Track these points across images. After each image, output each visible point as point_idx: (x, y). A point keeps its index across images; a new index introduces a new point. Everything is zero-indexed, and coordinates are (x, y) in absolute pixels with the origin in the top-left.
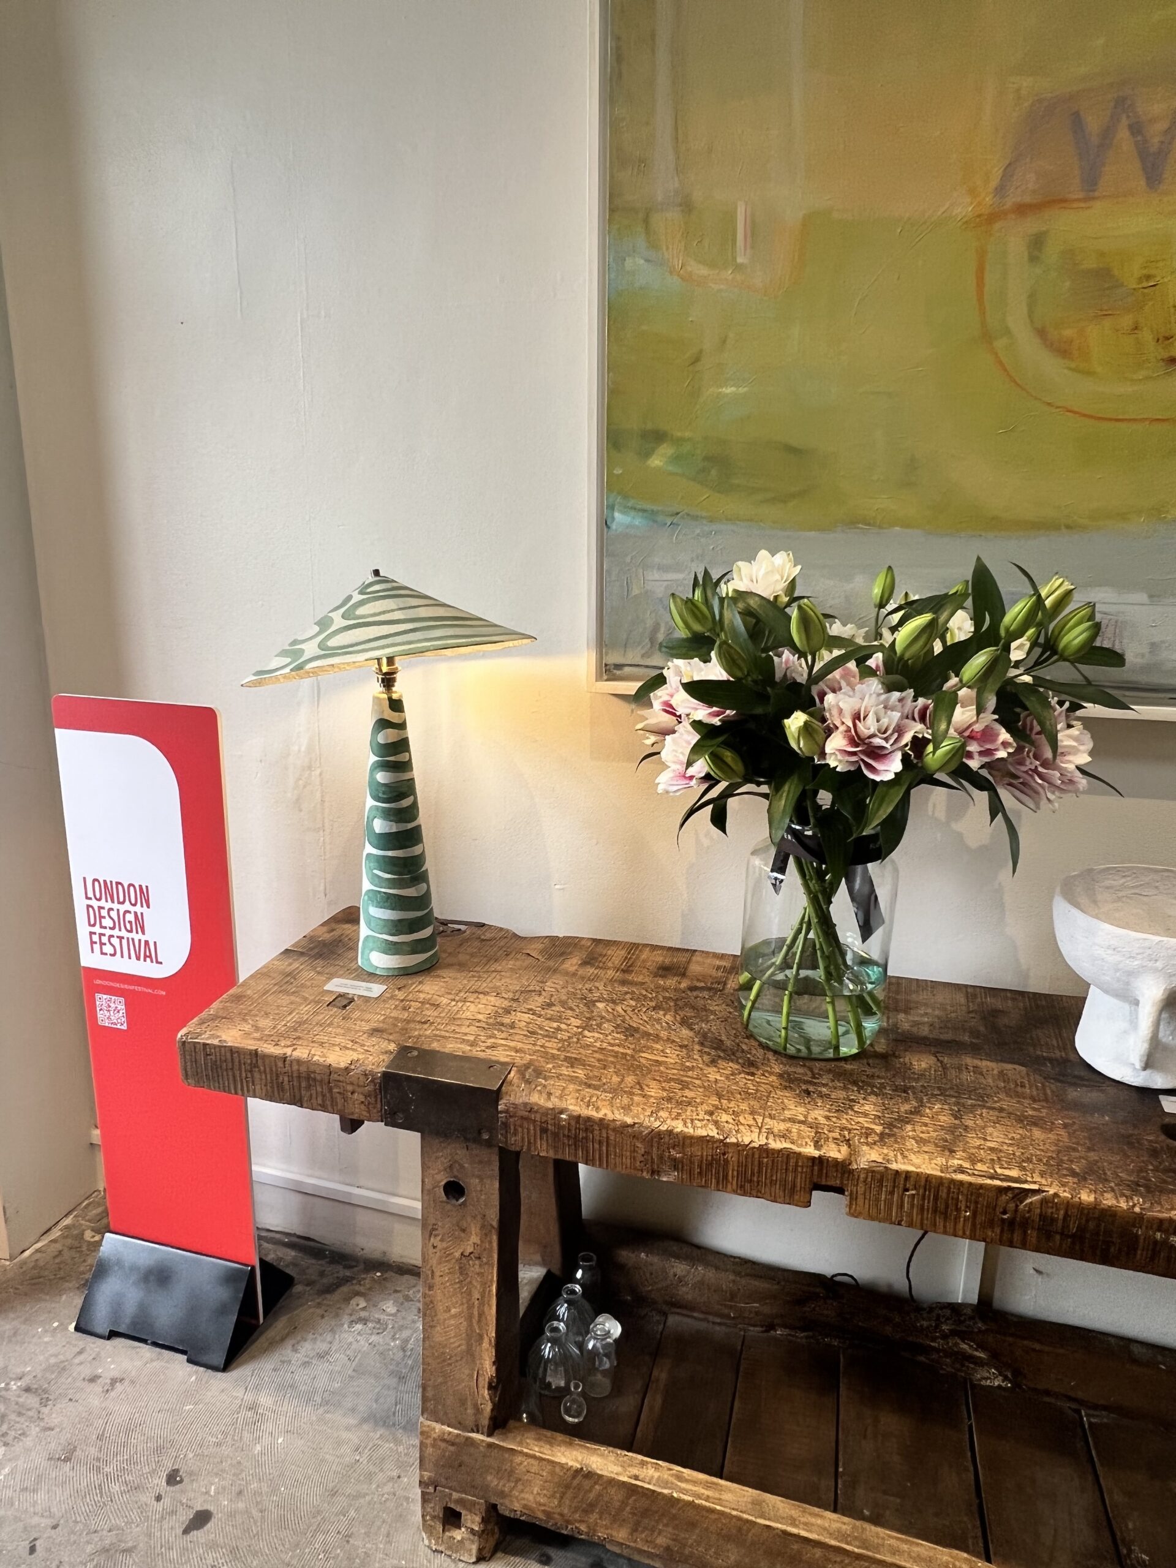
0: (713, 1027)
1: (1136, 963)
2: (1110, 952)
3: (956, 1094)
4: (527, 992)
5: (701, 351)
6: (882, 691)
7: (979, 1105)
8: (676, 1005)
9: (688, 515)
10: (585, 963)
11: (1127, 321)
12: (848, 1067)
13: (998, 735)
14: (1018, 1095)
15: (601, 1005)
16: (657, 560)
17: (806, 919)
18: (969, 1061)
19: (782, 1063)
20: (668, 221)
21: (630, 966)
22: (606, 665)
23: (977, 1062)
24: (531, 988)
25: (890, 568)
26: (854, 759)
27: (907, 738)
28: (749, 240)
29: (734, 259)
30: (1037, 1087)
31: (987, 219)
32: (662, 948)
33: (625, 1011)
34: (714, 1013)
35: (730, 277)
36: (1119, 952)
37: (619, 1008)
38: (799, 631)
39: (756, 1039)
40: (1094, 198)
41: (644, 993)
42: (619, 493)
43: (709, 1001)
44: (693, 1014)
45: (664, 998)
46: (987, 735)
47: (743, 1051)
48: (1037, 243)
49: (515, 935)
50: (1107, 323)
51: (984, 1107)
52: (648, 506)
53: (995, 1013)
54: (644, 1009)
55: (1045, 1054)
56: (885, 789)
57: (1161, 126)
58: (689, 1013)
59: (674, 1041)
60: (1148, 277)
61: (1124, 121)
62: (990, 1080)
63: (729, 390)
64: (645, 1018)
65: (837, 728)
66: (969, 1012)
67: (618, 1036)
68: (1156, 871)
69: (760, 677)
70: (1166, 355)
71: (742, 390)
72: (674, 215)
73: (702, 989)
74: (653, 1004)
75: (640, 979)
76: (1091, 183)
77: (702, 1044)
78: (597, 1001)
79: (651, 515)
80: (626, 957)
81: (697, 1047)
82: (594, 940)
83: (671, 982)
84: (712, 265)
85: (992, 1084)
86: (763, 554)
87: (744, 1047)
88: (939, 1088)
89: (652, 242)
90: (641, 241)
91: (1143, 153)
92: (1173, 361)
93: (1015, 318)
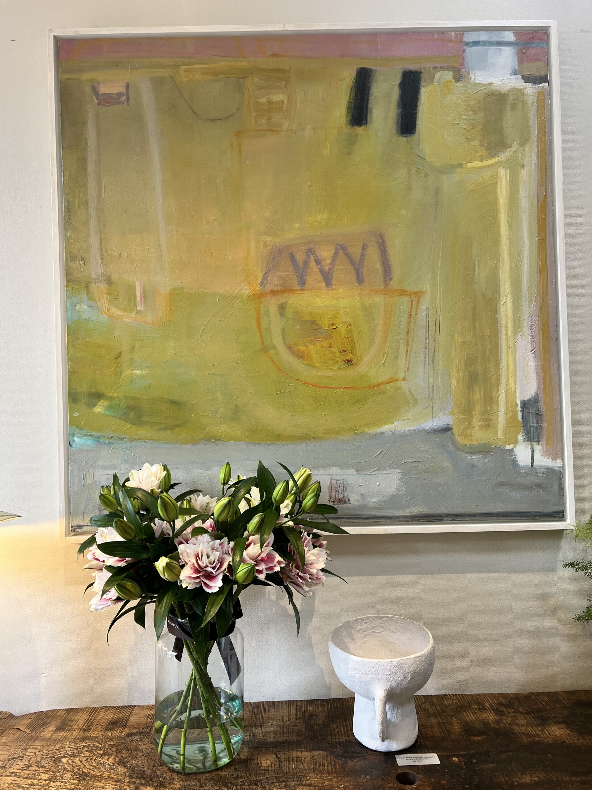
0: (140, 762)
1: (369, 677)
2: (356, 672)
3: (286, 780)
4: (12, 759)
5: (120, 353)
6: (210, 540)
7: (298, 784)
8: (117, 749)
9: (118, 438)
10: (58, 729)
11: (326, 343)
12: (223, 774)
13: (274, 558)
14: (320, 772)
15: (64, 760)
16: (101, 463)
17: (193, 677)
18: (294, 754)
19: (182, 780)
20: (98, 289)
21: (89, 726)
22: (72, 527)
23: (299, 754)
24: (17, 755)
25: (228, 463)
26: (198, 581)
27: (225, 566)
28: (143, 300)
29: (136, 307)
30: (331, 763)
31: (258, 297)
32: (113, 708)
33: (81, 762)
34: (141, 751)
35: (134, 316)
36: (360, 671)
37: (77, 760)
38: (161, 509)
39: (166, 766)
40: (304, 290)
41: (96, 744)
42: (77, 426)
43: (140, 743)
44: (127, 755)
45: (110, 745)
46: (269, 558)
47: (158, 776)
48: (282, 308)
49: (11, 716)
50: (318, 344)
51: (300, 785)
52: (95, 434)
53: (312, 716)
54: (94, 758)
55: (337, 740)
56: (214, 597)
57: (329, 261)
58: (125, 754)
59: (112, 778)
60: (333, 325)
61: (312, 259)
62: (305, 765)
63: (137, 372)
64: (95, 764)
65: (187, 564)
66: (297, 719)
67: (74, 781)
68: (381, 618)
69: (144, 537)
70: (345, 359)
71: (144, 372)
72: (103, 286)
73: (136, 734)
74: (101, 752)
75: (95, 734)
76: (302, 283)
77: (131, 777)
78: (62, 757)
79: (97, 439)
80: (88, 719)
81: (127, 779)
82: (68, 710)
83: (116, 733)
84: (124, 310)
85: (306, 768)
86: (147, 465)
87: (158, 773)
88: (276, 778)
89: (91, 297)
90: (84, 296)
91: (322, 272)
92: (349, 361)
93: (277, 341)
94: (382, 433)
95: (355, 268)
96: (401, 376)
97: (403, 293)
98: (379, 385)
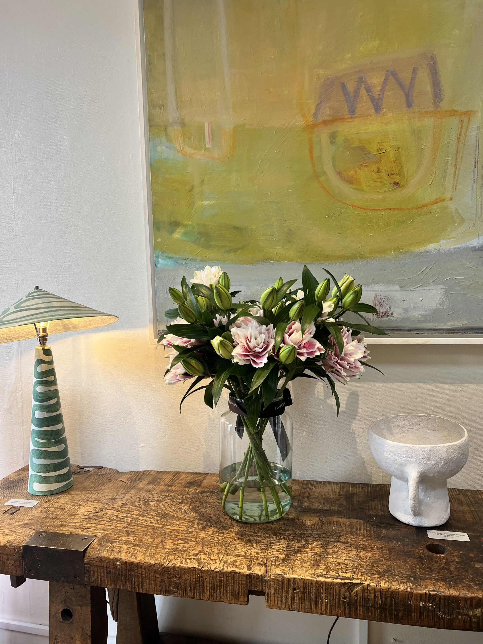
0: (208, 511)
3: (326, 536)
4: (114, 499)
5: (193, 186)
7: (336, 541)
8: (192, 501)
9: (193, 259)
10: (150, 483)
11: (374, 168)
12: (273, 526)
14: (357, 534)
15: (152, 503)
17: (250, 449)
18: (335, 519)
19: (240, 526)
20: (175, 131)
21: (173, 483)
22: (159, 331)
23: (339, 519)
24: (118, 497)
25: (281, 278)
26: (248, 358)
27: (271, 347)
28: (211, 138)
29: (205, 145)
30: (367, 529)
31: (311, 127)
32: (192, 473)
33: (164, 506)
34: (210, 503)
35: (203, 153)
37: (161, 505)
39: (228, 515)
40: (355, 118)
41: (176, 495)
42: (161, 250)
43: (209, 498)
44: (199, 505)
45: (187, 497)
47: (221, 521)
48: (333, 137)
49: (117, 472)
50: (366, 169)
51: (338, 541)
52: (174, 256)
53: (353, 495)
54: (174, 504)
55: (374, 513)
57: (378, 88)
58: (198, 504)
59: (186, 519)
60: (381, 149)
61: (363, 86)
62: (344, 528)
63: (207, 202)
64: (174, 509)
65: (238, 344)
66: (340, 495)
67: (157, 518)
68: (419, 417)
70: (393, 182)
71: (212, 202)
72: (177, 128)
73: (207, 492)
74: (180, 501)
75: (177, 489)
76: (352, 111)
77: (200, 520)
78: (150, 501)
79: (176, 260)
80: (172, 479)
81: (197, 521)
82: (158, 472)
83: (192, 490)
84: (196, 149)
85: (344, 530)
86: (208, 267)
87: (222, 519)
88: (318, 534)
89: (169, 140)
90: (164, 139)
91: (372, 99)
92: (396, 184)
93: (328, 168)
94: (427, 252)
95: (405, 93)
96: (448, 195)
97: (453, 113)
98: (425, 206)
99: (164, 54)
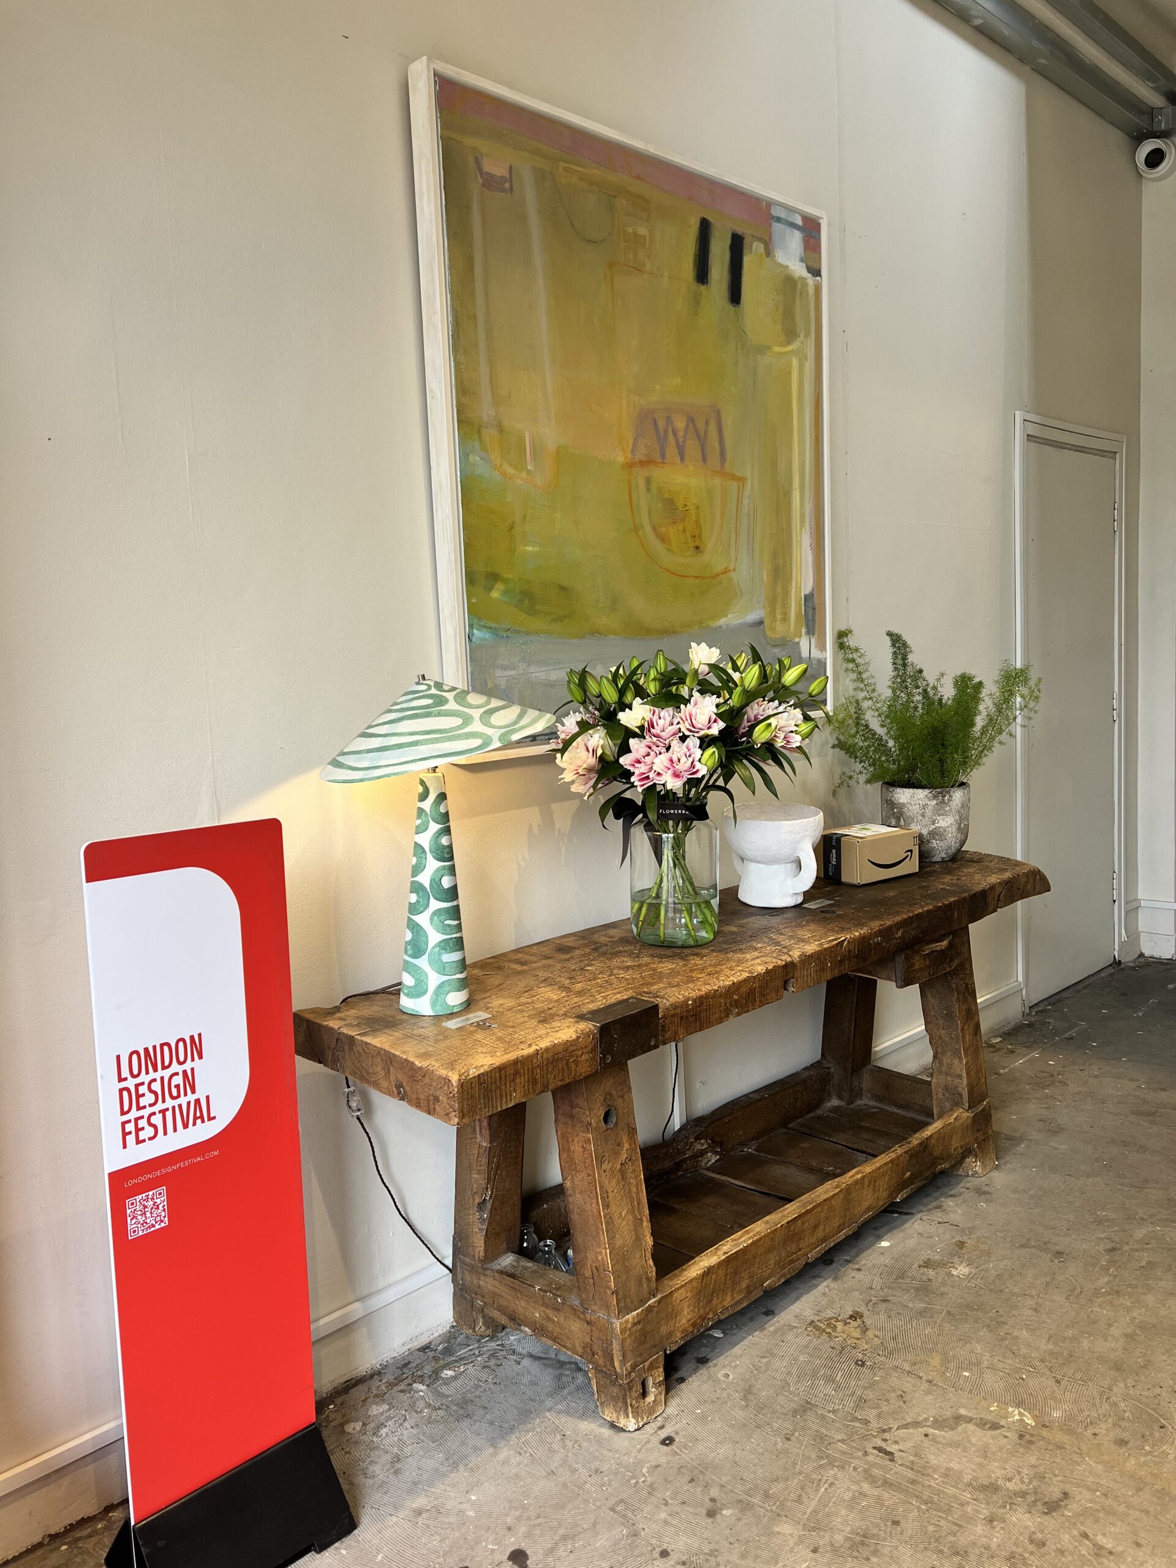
5: (513, 522)
9: (515, 630)
11: (681, 527)
16: (500, 662)
20: (491, 434)
28: (533, 457)
29: (526, 466)
31: (629, 466)
35: (525, 477)
40: (665, 463)
42: (475, 616)
48: (648, 481)
50: (675, 528)
52: (493, 625)
57: (682, 434)
60: (686, 506)
61: (670, 429)
63: (530, 549)
70: (695, 545)
71: (536, 549)
72: (494, 432)
76: (663, 456)
79: (494, 631)
84: (515, 468)
89: (483, 446)
90: (477, 444)
91: (677, 444)
92: (697, 548)
93: (645, 519)
94: (720, 627)
95: (701, 444)
96: (732, 567)
97: (734, 478)
98: (717, 575)
99: (475, 317)
